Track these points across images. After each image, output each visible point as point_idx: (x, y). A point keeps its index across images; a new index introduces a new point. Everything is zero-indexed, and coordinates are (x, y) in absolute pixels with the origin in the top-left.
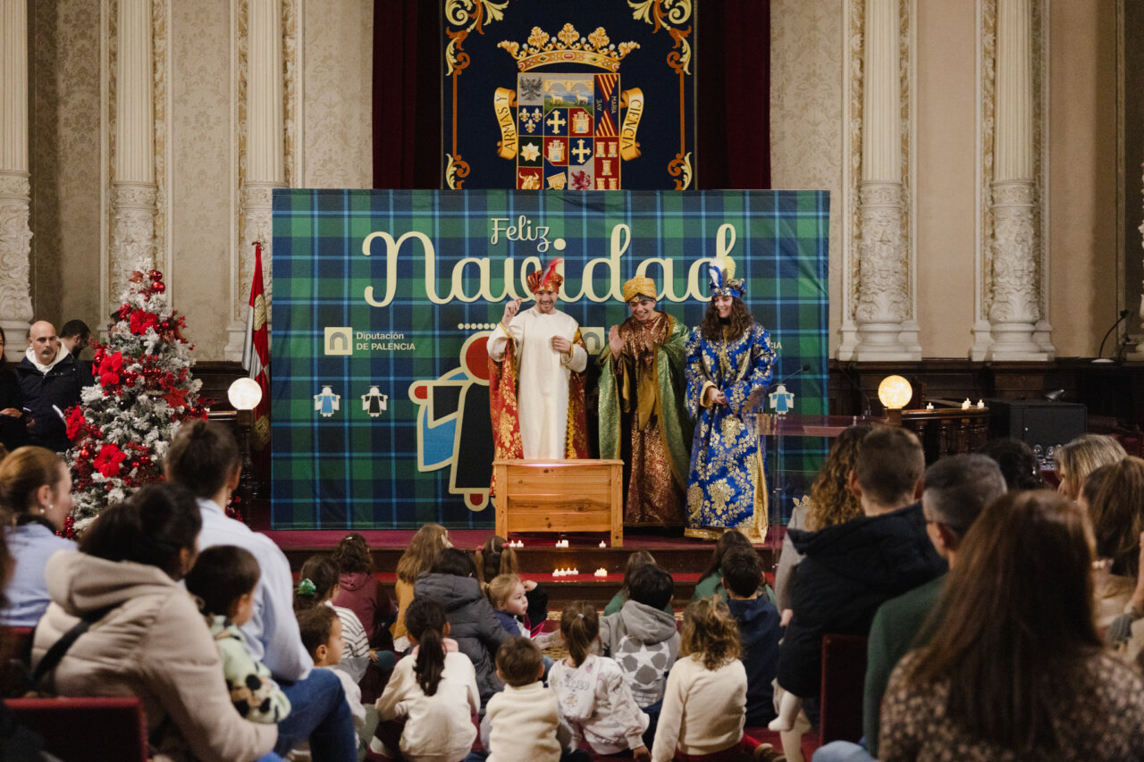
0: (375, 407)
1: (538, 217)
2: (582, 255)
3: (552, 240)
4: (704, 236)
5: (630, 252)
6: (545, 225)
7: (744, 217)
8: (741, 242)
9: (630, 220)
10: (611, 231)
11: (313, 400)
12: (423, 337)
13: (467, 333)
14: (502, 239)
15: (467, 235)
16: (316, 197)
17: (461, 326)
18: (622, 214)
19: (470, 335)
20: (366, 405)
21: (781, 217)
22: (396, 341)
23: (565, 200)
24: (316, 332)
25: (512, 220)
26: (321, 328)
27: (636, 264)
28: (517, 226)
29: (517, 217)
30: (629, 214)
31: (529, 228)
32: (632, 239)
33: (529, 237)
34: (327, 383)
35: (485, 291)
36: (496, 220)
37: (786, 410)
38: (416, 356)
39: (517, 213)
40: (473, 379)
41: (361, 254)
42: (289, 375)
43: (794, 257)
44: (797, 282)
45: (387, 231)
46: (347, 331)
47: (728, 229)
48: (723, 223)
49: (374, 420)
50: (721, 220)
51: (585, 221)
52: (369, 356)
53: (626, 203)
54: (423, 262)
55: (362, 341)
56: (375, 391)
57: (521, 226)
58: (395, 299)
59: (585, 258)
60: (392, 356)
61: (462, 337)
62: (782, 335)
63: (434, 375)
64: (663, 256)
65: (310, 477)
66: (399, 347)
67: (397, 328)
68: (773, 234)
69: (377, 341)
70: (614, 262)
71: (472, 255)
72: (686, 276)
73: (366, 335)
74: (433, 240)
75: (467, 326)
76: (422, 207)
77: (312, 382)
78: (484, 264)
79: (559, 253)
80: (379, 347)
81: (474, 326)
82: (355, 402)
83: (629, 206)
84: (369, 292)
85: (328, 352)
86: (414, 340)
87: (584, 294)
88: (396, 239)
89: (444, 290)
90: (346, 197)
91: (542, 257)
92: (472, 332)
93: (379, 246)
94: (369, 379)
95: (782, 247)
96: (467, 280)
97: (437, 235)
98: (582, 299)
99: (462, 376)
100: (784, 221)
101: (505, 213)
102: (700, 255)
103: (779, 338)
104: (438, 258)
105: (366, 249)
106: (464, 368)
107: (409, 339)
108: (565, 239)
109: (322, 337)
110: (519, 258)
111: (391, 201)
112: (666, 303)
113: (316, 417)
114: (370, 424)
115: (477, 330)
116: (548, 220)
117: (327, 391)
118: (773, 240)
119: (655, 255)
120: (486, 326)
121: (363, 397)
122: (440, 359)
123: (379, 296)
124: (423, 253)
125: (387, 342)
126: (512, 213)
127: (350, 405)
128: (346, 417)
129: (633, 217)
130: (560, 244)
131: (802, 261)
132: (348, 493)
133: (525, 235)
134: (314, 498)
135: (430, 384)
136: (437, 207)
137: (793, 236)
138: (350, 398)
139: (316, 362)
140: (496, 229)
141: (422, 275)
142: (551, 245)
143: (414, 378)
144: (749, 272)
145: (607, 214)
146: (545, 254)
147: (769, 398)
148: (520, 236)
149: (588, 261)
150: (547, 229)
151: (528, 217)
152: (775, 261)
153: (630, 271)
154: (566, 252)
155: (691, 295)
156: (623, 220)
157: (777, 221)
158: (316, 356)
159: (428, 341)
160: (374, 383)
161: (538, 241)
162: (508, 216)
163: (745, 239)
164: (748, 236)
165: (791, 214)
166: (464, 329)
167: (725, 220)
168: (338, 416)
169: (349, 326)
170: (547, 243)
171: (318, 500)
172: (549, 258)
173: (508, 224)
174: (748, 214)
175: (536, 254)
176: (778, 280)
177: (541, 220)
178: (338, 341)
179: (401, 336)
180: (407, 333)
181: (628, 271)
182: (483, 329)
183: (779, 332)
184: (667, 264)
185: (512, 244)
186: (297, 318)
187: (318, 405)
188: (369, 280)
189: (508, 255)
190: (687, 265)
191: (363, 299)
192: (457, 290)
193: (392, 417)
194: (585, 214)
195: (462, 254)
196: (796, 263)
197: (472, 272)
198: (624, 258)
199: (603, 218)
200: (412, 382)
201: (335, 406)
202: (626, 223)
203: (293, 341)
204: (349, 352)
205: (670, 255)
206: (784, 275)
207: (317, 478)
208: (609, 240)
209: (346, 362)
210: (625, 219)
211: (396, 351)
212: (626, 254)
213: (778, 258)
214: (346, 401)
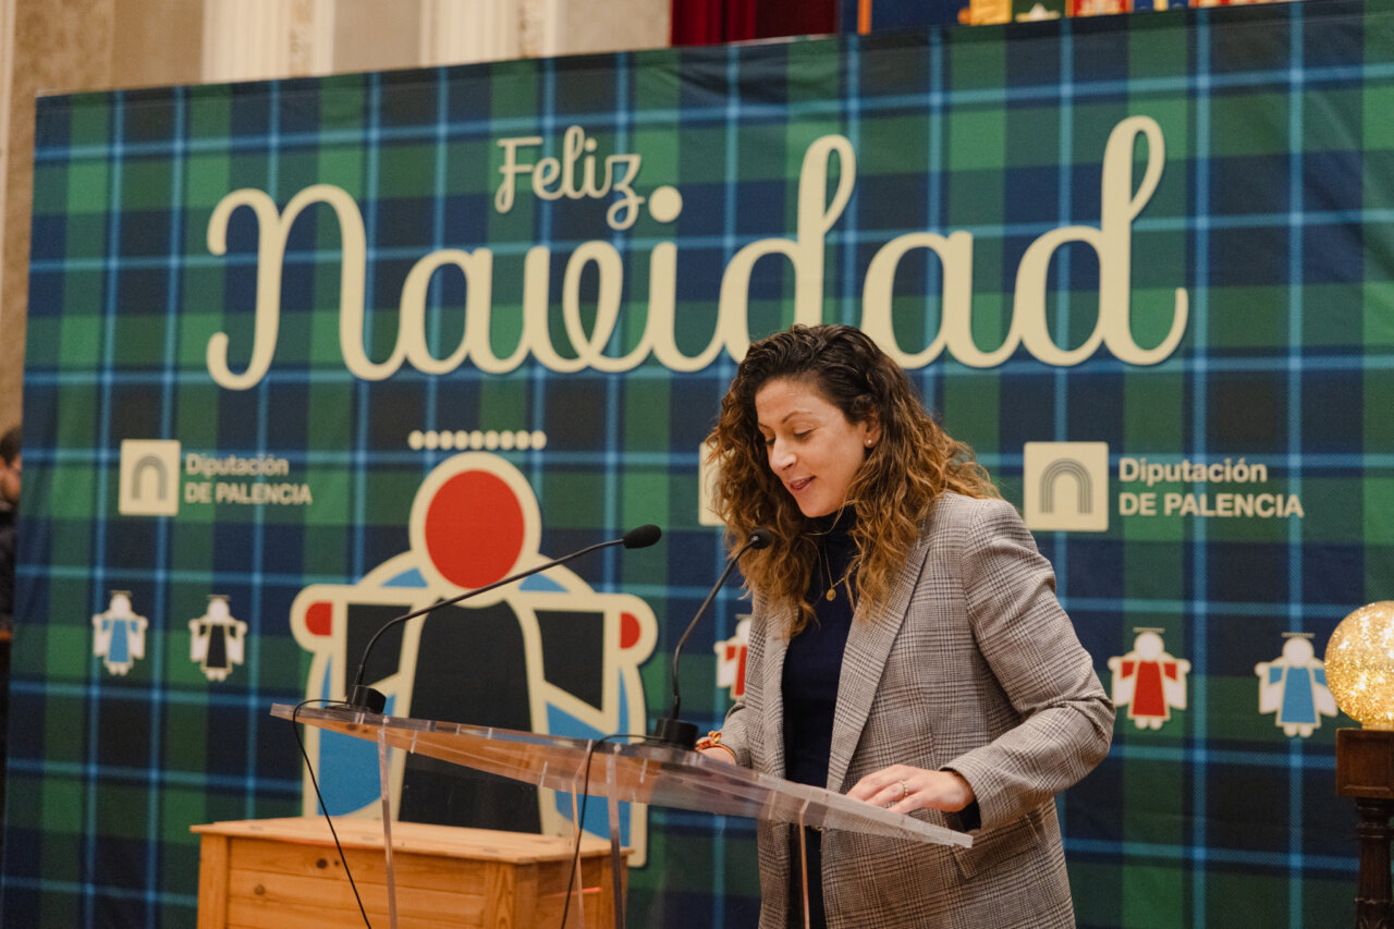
0: (217, 656)
1: (612, 128)
2: (719, 231)
3: (645, 190)
4: (1066, 158)
5: (851, 219)
6: (630, 150)
7: (1192, 94)
8: (1180, 172)
9: (854, 124)
10: (800, 157)
11: (90, 627)
12: (328, 467)
13: (430, 458)
14: (524, 196)
15: (440, 190)
16: (120, 109)
17: (416, 440)
18: (833, 106)
19: (437, 464)
20: (199, 648)
21: (1308, 86)
22: (273, 480)
23: (683, 77)
24: (104, 455)
25: (549, 141)
26: (116, 446)
27: (867, 252)
28: (559, 155)
29: (560, 132)
30: (854, 105)
31: (590, 163)
32: (861, 181)
33: (589, 187)
34: (120, 586)
35: (476, 343)
36: (510, 145)
37: (1309, 719)
38: (312, 519)
39: (563, 121)
40: (440, 588)
41: (203, 249)
42: (46, 560)
43: (1351, 216)
44: (1359, 295)
45: (261, 185)
46: (168, 450)
47: (1140, 136)
48: (1124, 116)
49: (215, 687)
50: (1120, 106)
51: (732, 134)
52: (209, 517)
53: (843, 73)
54: (336, 269)
55: (199, 478)
56: (218, 612)
57: (570, 157)
58: (275, 366)
59: (729, 241)
60: (259, 518)
61: (417, 469)
62: (1307, 472)
63: (350, 572)
64: (945, 226)
65: (77, 828)
66: (275, 494)
67: (275, 446)
68: (1285, 141)
69: (229, 479)
70: (806, 252)
71: (451, 242)
72: (1009, 287)
73: (206, 464)
74: (363, 206)
75: (431, 440)
76: (340, 122)
77: (91, 581)
78: (477, 266)
79: (660, 230)
80: (234, 494)
81: (447, 439)
82: (175, 636)
83: (853, 81)
84: (218, 346)
85: (129, 506)
86: (311, 475)
87: (724, 349)
88: (281, 208)
89: (381, 342)
90: (180, 106)
91: (620, 243)
92: (442, 454)
93: (244, 227)
94: (206, 577)
95: (1310, 183)
96: (436, 312)
97: (373, 194)
98: (717, 362)
99: (412, 579)
100: (1315, 96)
101: (530, 123)
102: (1051, 219)
103: (1295, 483)
104: (372, 255)
105: (217, 240)
106: (417, 556)
107: (297, 473)
108: (683, 190)
109: (115, 465)
110: (562, 246)
111: (275, 109)
112: (949, 369)
113: (95, 674)
114: (203, 699)
115: (454, 451)
116: (639, 136)
117: (121, 606)
118: (1284, 160)
119: (920, 224)
120: (476, 439)
121: (194, 625)
122: (368, 529)
123: (238, 364)
124: (336, 242)
125: (248, 480)
126: (549, 122)
127: (166, 641)
128: (157, 676)
129: (865, 114)
130: (667, 204)
131: (1379, 225)
132: (151, 878)
133: (578, 185)
134: (82, 881)
135: (339, 596)
136: (375, 118)
137: (1346, 143)
138: (167, 627)
139: (101, 532)
140: (510, 168)
141: (334, 303)
142: (644, 209)
143: (306, 579)
144: (1202, 268)
145: (792, 110)
146: (628, 234)
147: (1257, 679)
148: (567, 188)
149: (737, 249)
150: (635, 161)
151: (589, 131)
152: (1285, 230)
153: (850, 276)
154: (679, 228)
155: (1021, 344)
156: (837, 125)
157: (1296, 98)
158: (102, 514)
159: (341, 478)
160: (218, 590)
161: (613, 196)
162: (539, 132)
163: (1191, 163)
164: (1203, 152)
165: (1342, 73)
166: (423, 449)
167: (1131, 105)
168: (140, 675)
169: (173, 436)
170: (633, 202)
171: (90, 890)
172: (637, 244)
173: (538, 153)
174: (1204, 81)
175: (606, 234)
176: (1296, 292)
177: (621, 138)
178: (150, 477)
179: (281, 466)
180: (297, 456)
181: (844, 274)
182: (469, 449)
183: (1295, 461)
184: (955, 251)
185: (546, 212)
186: (70, 418)
187: (102, 643)
188: (217, 318)
189: (536, 239)
190: (1014, 251)
191: (203, 368)
192: (412, 344)
193: (254, 683)
194: (733, 110)
195: (426, 243)
196: (1356, 232)
197: (449, 289)
198: (833, 238)
199: (784, 120)
200: (296, 590)
201: (136, 646)
202: (844, 133)
203: (58, 476)
204: (167, 507)
205: (963, 223)
206: (1320, 271)
207: (91, 830)
208: (796, 185)
209: (162, 532)
210: (841, 121)
211: (270, 507)
212: (839, 225)
213: (1296, 219)
214: (158, 636)
